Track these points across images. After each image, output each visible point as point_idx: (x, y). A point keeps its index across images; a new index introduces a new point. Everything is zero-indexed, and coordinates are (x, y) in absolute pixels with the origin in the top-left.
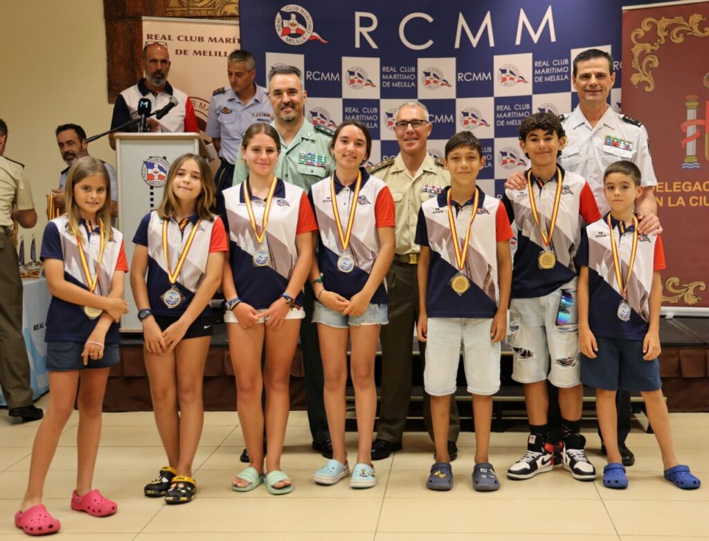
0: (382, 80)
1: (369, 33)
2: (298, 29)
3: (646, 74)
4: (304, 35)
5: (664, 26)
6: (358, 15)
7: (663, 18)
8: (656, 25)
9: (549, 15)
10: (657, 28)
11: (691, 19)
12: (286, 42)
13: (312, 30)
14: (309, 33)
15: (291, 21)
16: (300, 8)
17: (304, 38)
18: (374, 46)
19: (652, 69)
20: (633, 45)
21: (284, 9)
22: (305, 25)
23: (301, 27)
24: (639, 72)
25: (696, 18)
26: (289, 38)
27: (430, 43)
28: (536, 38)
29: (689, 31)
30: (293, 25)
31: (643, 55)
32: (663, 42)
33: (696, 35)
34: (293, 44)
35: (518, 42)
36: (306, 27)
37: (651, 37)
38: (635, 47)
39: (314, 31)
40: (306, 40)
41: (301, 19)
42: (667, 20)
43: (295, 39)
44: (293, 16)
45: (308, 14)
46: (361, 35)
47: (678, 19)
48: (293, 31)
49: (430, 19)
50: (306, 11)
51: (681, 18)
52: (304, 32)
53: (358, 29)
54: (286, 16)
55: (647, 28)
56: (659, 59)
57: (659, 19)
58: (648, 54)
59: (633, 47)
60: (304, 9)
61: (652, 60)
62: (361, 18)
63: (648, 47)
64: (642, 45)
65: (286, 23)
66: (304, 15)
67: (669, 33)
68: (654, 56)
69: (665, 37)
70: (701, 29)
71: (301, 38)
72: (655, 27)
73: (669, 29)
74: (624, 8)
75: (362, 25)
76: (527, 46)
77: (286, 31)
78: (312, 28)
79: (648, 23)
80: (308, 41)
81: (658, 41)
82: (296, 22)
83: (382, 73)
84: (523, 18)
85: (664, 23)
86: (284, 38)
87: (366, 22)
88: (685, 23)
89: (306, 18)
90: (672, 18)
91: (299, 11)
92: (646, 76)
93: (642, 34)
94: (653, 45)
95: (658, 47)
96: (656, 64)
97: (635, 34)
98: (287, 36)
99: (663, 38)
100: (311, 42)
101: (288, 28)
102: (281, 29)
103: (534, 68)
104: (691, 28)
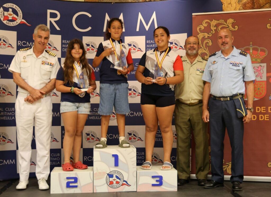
0: (62, 48)
1: (55, 21)
2: (13, 17)
3: (205, 49)
4: (17, 21)
5: (214, 24)
6: (49, 11)
7: (214, 20)
8: (210, 23)
9: (154, 16)
10: (210, 25)
11: (228, 21)
12: (6, 24)
13: (21, 18)
14: (20, 20)
15: (9, 13)
16: (15, 5)
17: (17, 22)
18: (58, 29)
19: (209, 46)
20: (198, 34)
21: (5, 5)
22: (17, 15)
23: (15, 16)
24: (202, 48)
25: (230, 21)
26: (8, 22)
27: (90, 28)
28: (147, 28)
29: (228, 28)
30: (10, 15)
31: (204, 39)
32: (213, 33)
33: (230, 29)
34: (10, 25)
35: (138, 30)
36: (18, 16)
37: (207, 29)
38: (199, 34)
39: (23, 19)
40: (18, 24)
41: (15, 12)
42: (216, 21)
43: (11, 23)
44: (10, 10)
45: (19, 9)
46: (50, 22)
47: (222, 21)
48: (10, 18)
49: (90, 16)
50: (18, 8)
51: (223, 20)
52: (17, 19)
53: (49, 19)
54: (6, 10)
55: (206, 25)
56: (212, 41)
57: (211, 21)
58: (206, 39)
59: (198, 35)
60: (17, 6)
61: (209, 42)
62: (51, 13)
63: (206, 35)
64: (203, 34)
65: (6, 14)
66: (17, 10)
67: (217, 28)
68: (209, 40)
69: (215, 30)
70: (233, 26)
71: (15, 22)
72: (209, 25)
73: (217, 26)
74: (193, 14)
75: (51, 17)
76: (142, 32)
77: (6, 18)
78: (22, 17)
79: (206, 23)
80: (19, 24)
81: (211, 32)
82: (12, 13)
83: (62, 44)
84: (140, 17)
85: (214, 23)
86: (5, 22)
87: (53, 16)
88: (225, 23)
89: (18, 11)
90: (219, 20)
91: (14, 7)
92: (205, 50)
93: (203, 28)
94: (208, 34)
95: (211, 35)
96: (210, 44)
97: (199, 27)
98: (6, 21)
99: (214, 31)
100: (21, 25)
101: (7, 16)
102: (3, 16)
103: (146, 44)
104: (228, 26)
